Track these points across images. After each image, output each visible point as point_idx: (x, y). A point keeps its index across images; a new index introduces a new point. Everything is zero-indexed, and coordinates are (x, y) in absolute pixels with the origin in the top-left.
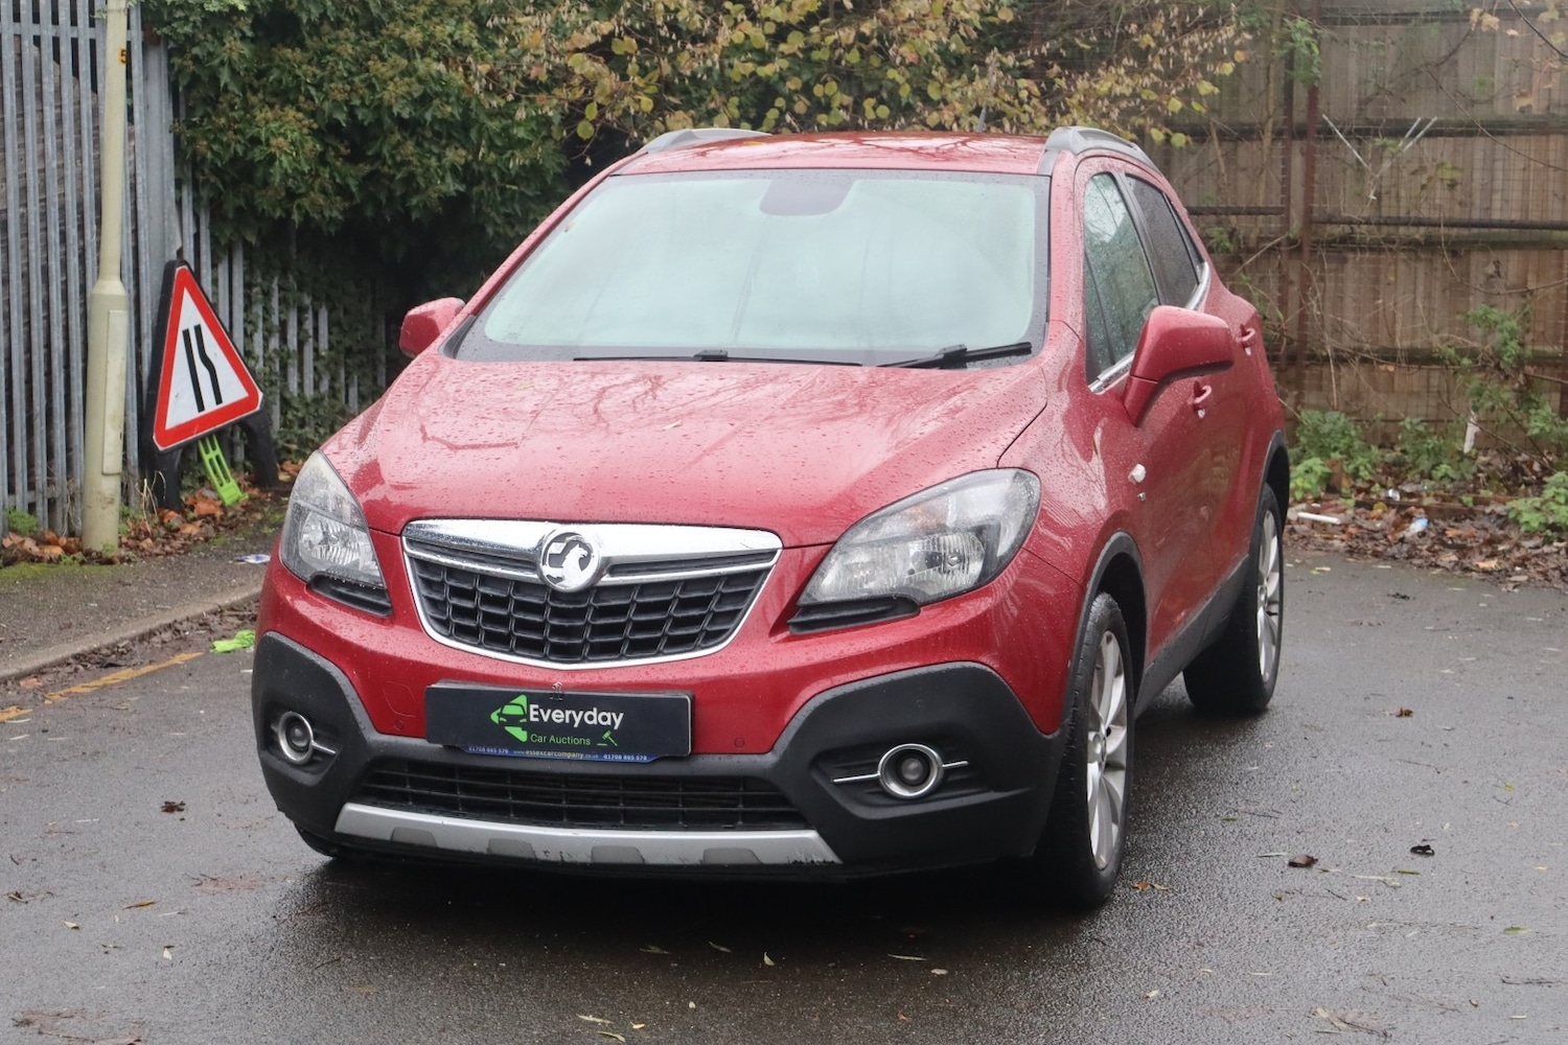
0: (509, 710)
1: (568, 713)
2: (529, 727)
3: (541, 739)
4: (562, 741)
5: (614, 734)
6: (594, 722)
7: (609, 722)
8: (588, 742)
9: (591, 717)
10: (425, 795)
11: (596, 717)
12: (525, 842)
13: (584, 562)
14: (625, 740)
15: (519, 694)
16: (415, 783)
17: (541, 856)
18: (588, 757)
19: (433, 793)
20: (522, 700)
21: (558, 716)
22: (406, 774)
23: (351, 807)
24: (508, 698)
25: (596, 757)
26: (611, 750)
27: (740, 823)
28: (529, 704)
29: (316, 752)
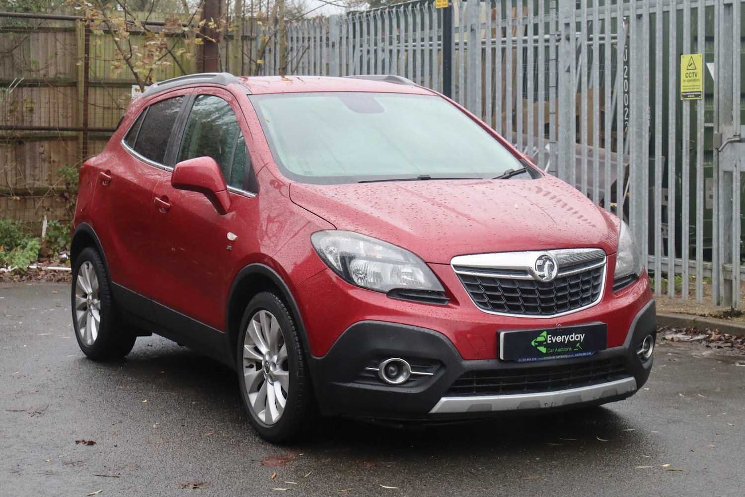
0: (540, 339)
1: (563, 337)
2: (548, 346)
3: (552, 351)
4: (560, 350)
5: (581, 344)
6: (573, 340)
7: (579, 339)
8: (570, 349)
9: (572, 338)
10: (486, 387)
11: (574, 337)
12: (536, 401)
13: (551, 267)
14: (585, 346)
15: (543, 331)
16: (478, 382)
17: (543, 406)
18: (569, 356)
19: (490, 385)
20: (545, 334)
21: (559, 339)
22: (475, 378)
23: (444, 399)
24: (538, 334)
25: (572, 356)
26: (580, 351)
27: (609, 378)
28: (547, 335)
29: (412, 375)
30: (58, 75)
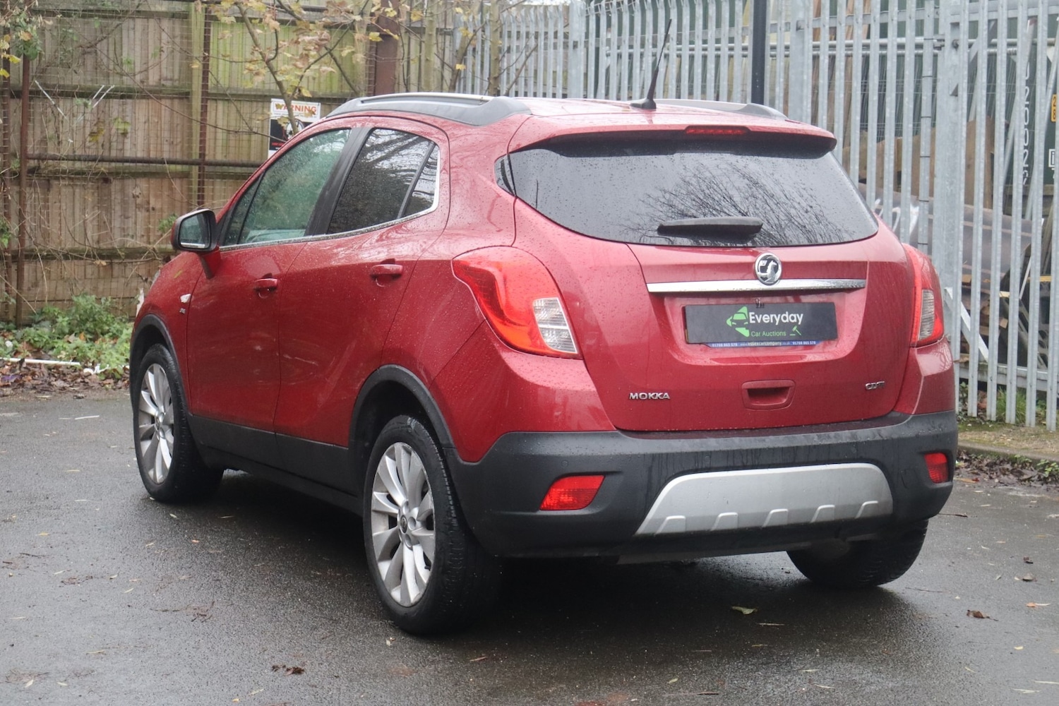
30: (163, 82)
